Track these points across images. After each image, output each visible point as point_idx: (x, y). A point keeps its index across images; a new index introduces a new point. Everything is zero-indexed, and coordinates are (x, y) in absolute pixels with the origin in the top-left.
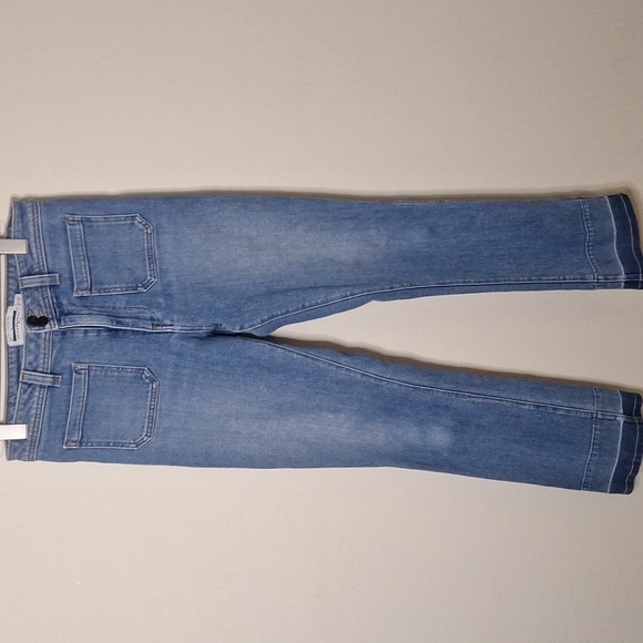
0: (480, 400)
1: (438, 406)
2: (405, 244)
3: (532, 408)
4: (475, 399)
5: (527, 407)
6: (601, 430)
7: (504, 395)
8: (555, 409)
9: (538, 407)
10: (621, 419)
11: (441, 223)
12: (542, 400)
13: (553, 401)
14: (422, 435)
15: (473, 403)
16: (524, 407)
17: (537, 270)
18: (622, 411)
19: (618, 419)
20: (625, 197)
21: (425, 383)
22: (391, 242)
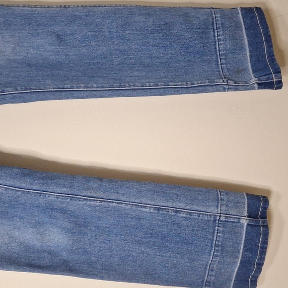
0: (98, 203)
1: (53, 209)
2: (32, 51)
3: (152, 210)
4: (92, 203)
5: (148, 210)
6: (223, 232)
7: (123, 199)
8: (176, 212)
9: (159, 209)
10: (245, 222)
11: (68, 31)
12: (162, 203)
13: (174, 205)
14: (39, 237)
15: (90, 206)
16: (144, 209)
17: (166, 77)
18: (246, 214)
19: (241, 221)
20: (259, 10)
21: (34, 187)
22: (18, 49)
